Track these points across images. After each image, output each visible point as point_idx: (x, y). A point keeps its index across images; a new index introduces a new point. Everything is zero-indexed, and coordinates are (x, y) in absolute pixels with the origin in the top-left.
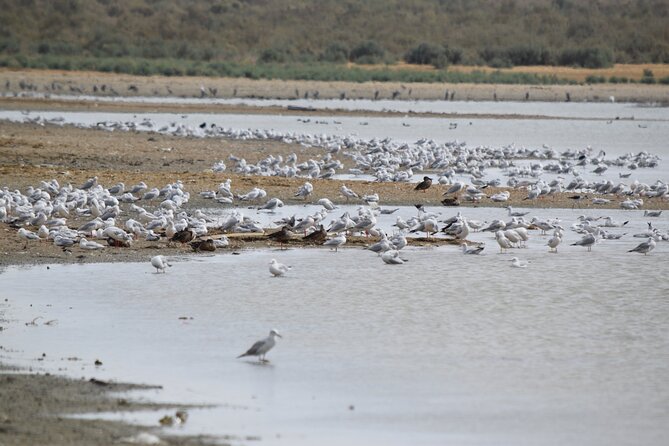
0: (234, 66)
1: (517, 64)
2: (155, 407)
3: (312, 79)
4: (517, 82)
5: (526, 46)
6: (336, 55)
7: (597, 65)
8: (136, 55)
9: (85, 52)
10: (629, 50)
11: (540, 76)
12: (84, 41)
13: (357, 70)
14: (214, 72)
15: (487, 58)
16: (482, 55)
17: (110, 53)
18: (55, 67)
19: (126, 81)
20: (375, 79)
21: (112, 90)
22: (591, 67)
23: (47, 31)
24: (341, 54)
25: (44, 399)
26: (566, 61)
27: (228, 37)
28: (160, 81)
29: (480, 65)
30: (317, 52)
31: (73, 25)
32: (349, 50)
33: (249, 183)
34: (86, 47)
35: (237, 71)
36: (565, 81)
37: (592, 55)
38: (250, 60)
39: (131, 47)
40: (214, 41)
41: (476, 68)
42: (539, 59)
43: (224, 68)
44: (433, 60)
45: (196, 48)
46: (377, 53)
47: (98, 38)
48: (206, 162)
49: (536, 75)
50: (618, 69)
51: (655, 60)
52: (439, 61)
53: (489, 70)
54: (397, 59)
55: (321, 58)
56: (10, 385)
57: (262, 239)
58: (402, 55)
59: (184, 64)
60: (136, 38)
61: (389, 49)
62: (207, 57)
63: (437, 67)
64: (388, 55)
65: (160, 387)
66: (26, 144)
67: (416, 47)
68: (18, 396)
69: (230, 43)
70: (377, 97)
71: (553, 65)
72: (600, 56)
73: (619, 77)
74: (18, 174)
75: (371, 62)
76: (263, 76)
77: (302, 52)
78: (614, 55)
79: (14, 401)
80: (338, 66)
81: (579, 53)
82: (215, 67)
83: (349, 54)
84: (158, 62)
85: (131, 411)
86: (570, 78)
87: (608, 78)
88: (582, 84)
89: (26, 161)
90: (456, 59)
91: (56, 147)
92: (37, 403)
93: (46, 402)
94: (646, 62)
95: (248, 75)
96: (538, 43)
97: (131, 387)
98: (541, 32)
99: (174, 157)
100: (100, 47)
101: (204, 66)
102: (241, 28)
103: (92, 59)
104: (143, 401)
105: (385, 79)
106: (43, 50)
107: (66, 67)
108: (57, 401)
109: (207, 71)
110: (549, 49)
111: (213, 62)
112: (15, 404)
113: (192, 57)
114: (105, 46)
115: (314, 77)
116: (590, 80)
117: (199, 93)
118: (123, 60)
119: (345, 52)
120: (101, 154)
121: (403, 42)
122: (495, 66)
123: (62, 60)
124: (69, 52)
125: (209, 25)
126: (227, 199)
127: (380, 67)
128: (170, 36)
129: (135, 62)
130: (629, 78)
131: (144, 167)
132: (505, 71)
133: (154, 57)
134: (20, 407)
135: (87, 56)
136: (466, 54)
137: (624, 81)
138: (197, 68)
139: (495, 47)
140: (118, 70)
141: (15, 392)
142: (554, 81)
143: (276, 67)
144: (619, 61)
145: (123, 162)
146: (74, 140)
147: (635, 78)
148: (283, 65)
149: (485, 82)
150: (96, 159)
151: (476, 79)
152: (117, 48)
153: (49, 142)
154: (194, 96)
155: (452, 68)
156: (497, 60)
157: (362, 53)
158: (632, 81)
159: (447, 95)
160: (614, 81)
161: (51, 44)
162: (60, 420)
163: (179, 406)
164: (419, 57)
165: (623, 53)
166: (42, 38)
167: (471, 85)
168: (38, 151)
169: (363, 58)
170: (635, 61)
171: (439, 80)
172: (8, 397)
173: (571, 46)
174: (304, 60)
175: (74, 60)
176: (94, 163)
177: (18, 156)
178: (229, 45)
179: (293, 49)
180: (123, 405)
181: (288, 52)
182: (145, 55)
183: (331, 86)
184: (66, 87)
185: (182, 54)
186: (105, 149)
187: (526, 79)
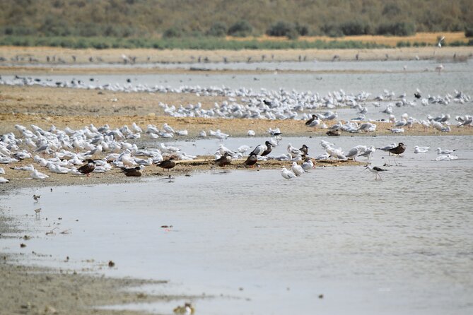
0: (146, 41)
1: (347, 34)
2: (166, 298)
3: (202, 48)
4: (348, 48)
5: (354, 21)
6: (217, 31)
7: (404, 34)
8: (75, 35)
9: (39, 33)
10: (426, 23)
11: (365, 43)
12: (38, 25)
13: (233, 41)
14: (132, 45)
15: (326, 30)
16: (322, 29)
17: (56, 34)
18: (18, 44)
19: (70, 53)
20: (247, 47)
21: (59, 59)
22: (400, 36)
23: (12, 19)
24: (222, 30)
25: (78, 294)
26: (382, 31)
27: (141, 20)
28: (94, 53)
29: (320, 35)
30: (204, 29)
31: (29, 14)
32: (227, 28)
33: (183, 122)
34: (40, 29)
35: (148, 43)
36: (382, 46)
37: (401, 28)
38: (158, 36)
39: (72, 29)
40: (130, 24)
41: (318, 38)
42: (363, 31)
43: (139, 42)
44: (287, 33)
45: (118, 28)
46: (247, 29)
47: (48, 22)
48: (145, 108)
49: (361, 43)
50: (419, 37)
51: (445, 30)
52: (291, 34)
53: (328, 39)
54: (261, 33)
55: (207, 34)
56: (49, 283)
57: (204, 164)
58: (264, 30)
59: (110, 40)
60: (75, 23)
61: (256, 26)
62: (126, 35)
63: (290, 38)
64: (254, 30)
65: (166, 282)
66: (11, 98)
67: (275, 24)
68: (58, 292)
69: (143, 25)
70: (249, 61)
71: (373, 35)
72: (406, 28)
73: (419, 42)
74: (13, 120)
75: (243, 36)
76: (167, 47)
77: (194, 30)
78: (416, 27)
79: (56, 296)
80: (219, 39)
81: (391, 26)
82: (132, 42)
83: (227, 31)
84: (92, 39)
85: (149, 302)
86: (385, 44)
87: (412, 43)
88: (394, 48)
89: (14, 111)
90: (304, 32)
91: (34, 100)
92: (74, 297)
93: (81, 297)
94: (438, 31)
95: (156, 47)
96: (362, 19)
97: (142, 282)
98: (364, 11)
99: (121, 105)
100: (50, 30)
101: (125, 41)
102: (150, 13)
103: (44, 38)
104: (156, 294)
105: (254, 48)
106: (8, 32)
107: (26, 45)
108: (89, 295)
109: (127, 44)
110: (370, 24)
111: (130, 38)
112: (58, 299)
113: (116, 35)
114: (54, 28)
115: (203, 47)
116: (400, 45)
117: (122, 61)
118: (67, 39)
119: (224, 29)
120: (68, 105)
121: (265, 21)
122: (332, 36)
123: (22, 39)
124: (28, 33)
125: (126, 12)
126: (168, 135)
127: (250, 39)
128: (99, 20)
129: (75, 40)
130: (427, 42)
131: (100, 112)
132: (339, 39)
133: (88, 36)
134: (62, 301)
135: (40, 36)
136: (311, 28)
137: (424, 45)
138: (120, 43)
139: (330, 23)
140: (63, 45)
141: (54, 289)
142: (374, 46)
143: (175, 40)
144: (419, 30)
145: (85, 109)
146: (45, 94)
147: (431, 43)
148: (181, 39)
149: (325, 48)
150: (65, 108)
151: (318, 45)
152: (61, 30)
153: (28, 97)
154: (119, 63)
155: (302, 39)
156: (332, 32)
157: (236, 29)
158: (429, 45)
159: (300, 58)
160: (416, 45)
161: (15, 28)
162: (96, 311)
163: (185, 297)
164: (278, 31)
165: (422, 25)
166: (7, 24)
167: (315, 50)
168: (21, 103)
169: (238, 33)
170: (431, 30)
171: (293, 47)
172: (50, 293)
173: (385, 21)
174: (195, 35)
175: (31, 39)
176: (64, 110)
177: (8, 107)
178: (141, 26)
179: (187, 28)
180: (141, 296)
181: (183, 30)
182: (82, 34)
183: (216, 53)
184: (27, 59)
185: (108, 33)
186: (69, 101)
187: (355, 45)
